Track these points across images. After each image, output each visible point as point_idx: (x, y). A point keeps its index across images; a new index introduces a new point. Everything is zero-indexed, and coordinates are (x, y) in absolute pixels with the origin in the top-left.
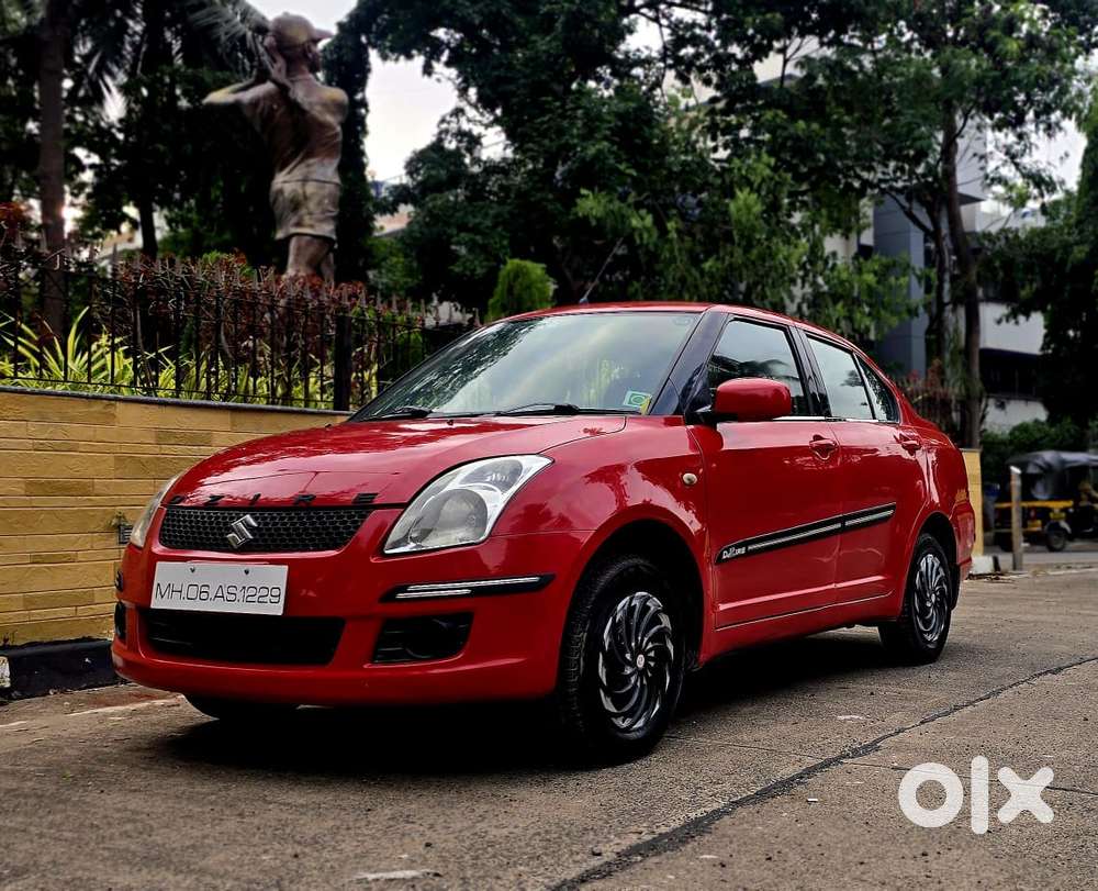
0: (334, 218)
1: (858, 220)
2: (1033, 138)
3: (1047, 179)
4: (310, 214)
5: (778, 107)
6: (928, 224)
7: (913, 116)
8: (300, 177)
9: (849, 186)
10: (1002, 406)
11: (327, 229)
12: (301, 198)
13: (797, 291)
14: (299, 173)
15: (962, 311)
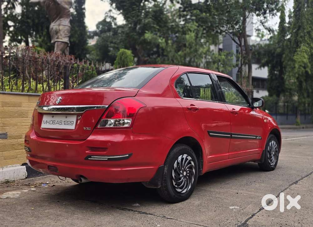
0: (68, 37)
1: (219, 41)
2: (268, 18)
3: (272, 29)
4: (61, 35)
5: (198, 9)
6: (238, 42)
7: (235, 12)
8: (58, 24)
9: (217, 32)
10: (258, 92)
11: (66, 40)
12: (58, 30)
13: (204, 60)
14: (58, 23)
15: (247, 66)
